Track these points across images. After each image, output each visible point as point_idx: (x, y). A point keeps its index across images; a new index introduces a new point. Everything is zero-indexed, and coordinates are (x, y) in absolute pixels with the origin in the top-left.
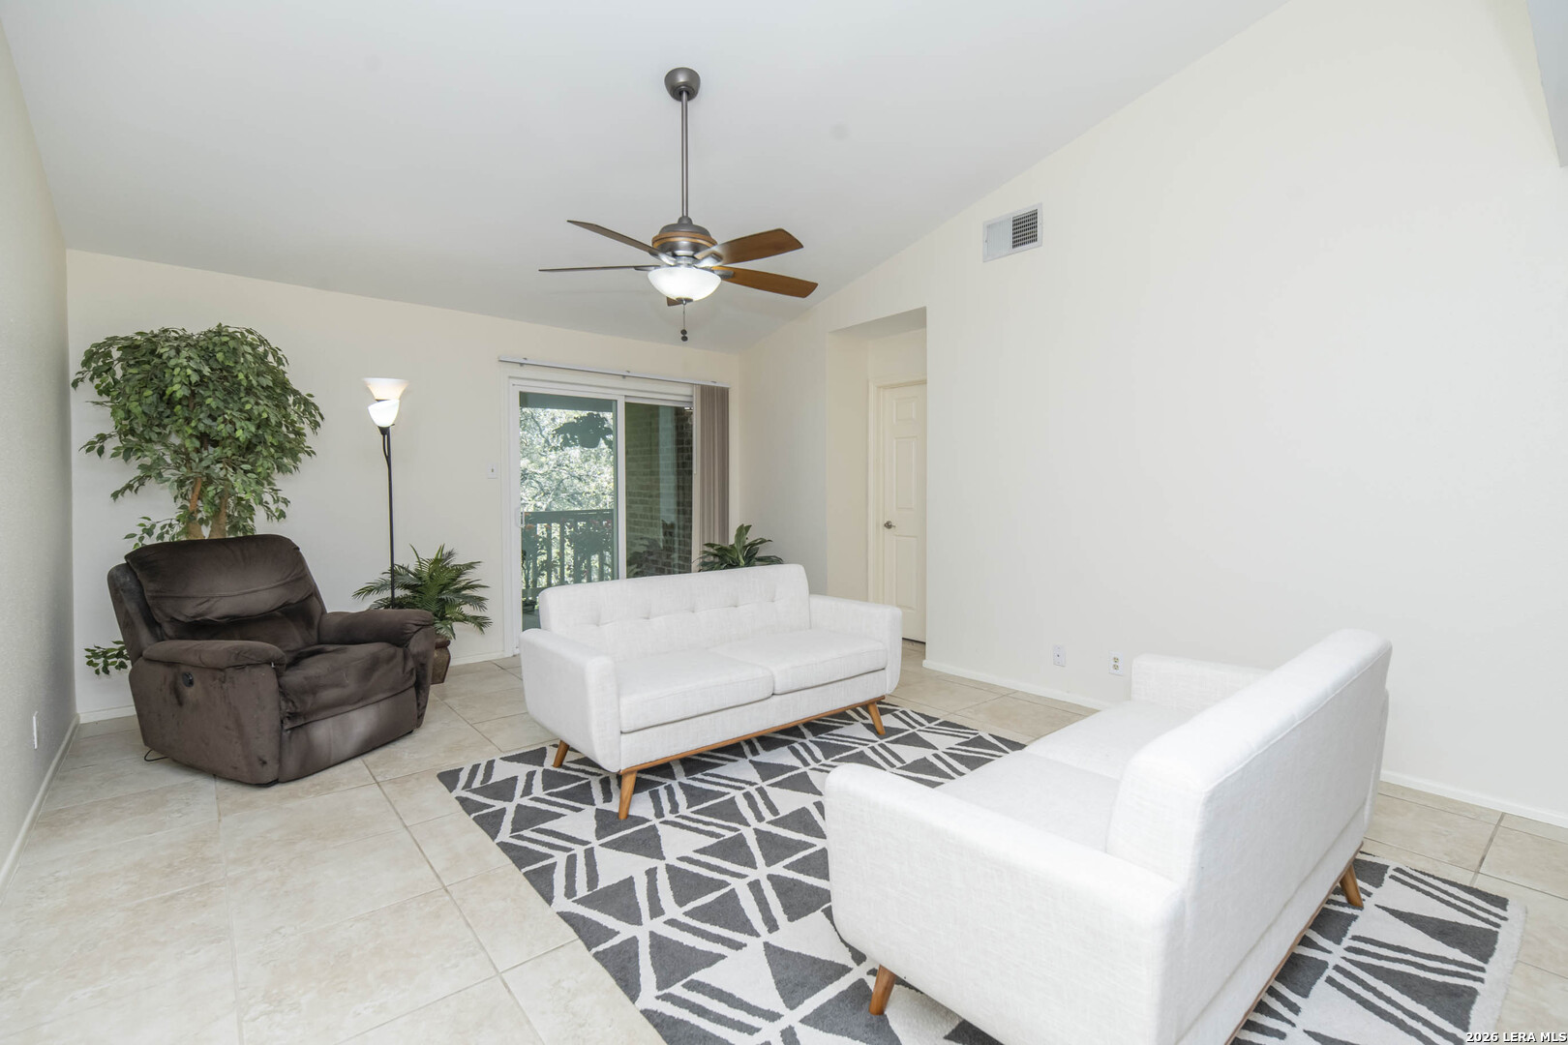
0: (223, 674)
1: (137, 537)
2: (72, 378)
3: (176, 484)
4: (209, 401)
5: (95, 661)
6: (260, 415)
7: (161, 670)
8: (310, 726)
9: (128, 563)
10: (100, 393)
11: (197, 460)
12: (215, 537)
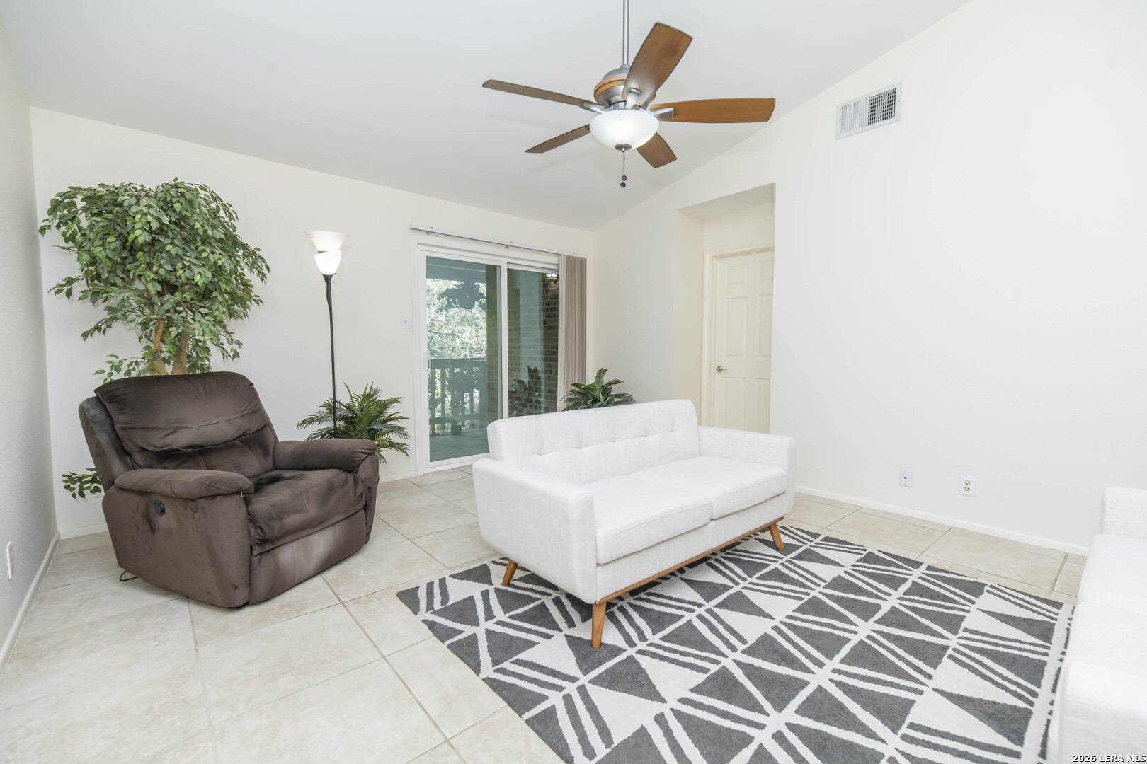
0: (194, 504)
1: (106, 374)
2: (40, 224)
3: (140, 327)
4: (168, 248)
5: (72, 486)
6: (215, 262)
7: (134, 499)
8: (277, 550)
9: (98, 396)
10: (67, 240)
11: (159, 304)
12: (177, 373)
